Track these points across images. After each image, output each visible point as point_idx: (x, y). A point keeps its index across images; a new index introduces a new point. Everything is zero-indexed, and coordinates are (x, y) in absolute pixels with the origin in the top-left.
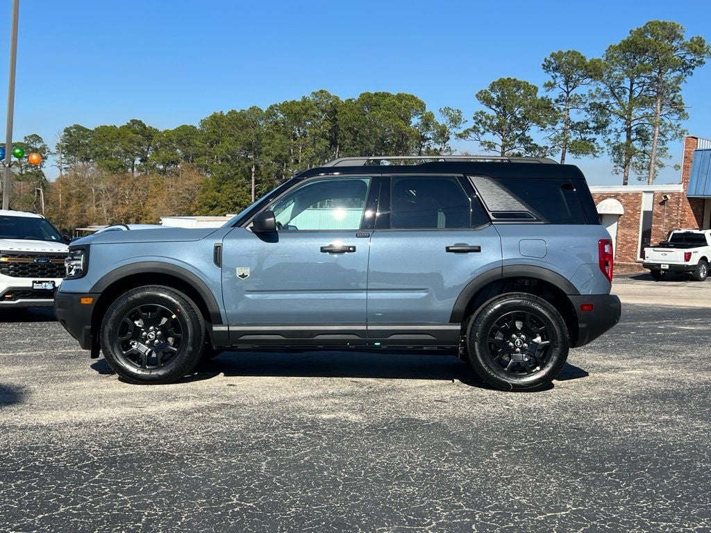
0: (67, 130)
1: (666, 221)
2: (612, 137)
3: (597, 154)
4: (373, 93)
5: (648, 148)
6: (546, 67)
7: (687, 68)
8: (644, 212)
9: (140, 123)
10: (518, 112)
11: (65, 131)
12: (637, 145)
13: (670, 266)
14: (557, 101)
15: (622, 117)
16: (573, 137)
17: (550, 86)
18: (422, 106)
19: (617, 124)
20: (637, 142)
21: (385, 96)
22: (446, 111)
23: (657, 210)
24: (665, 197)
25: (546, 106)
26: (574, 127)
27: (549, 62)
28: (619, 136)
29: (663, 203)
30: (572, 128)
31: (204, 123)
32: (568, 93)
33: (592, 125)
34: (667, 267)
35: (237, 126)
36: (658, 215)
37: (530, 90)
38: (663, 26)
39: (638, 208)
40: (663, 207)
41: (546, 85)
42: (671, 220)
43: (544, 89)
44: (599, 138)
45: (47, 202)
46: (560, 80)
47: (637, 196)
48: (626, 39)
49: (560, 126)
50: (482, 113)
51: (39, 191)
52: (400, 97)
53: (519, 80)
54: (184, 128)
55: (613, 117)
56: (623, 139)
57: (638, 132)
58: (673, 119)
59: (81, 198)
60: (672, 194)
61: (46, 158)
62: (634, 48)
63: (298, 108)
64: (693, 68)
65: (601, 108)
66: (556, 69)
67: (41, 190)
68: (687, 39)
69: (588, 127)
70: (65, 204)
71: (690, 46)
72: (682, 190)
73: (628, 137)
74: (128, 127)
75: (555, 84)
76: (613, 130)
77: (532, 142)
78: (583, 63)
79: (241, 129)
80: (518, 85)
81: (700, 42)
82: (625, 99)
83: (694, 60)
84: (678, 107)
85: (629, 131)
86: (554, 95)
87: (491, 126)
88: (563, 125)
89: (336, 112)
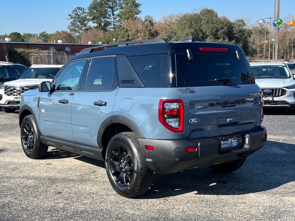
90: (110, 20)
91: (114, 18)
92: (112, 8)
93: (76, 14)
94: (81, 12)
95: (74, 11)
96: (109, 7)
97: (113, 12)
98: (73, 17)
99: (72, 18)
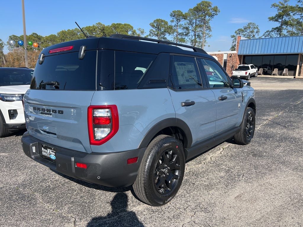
0: (10, 37)
1: (231, 62)
2: (190, 37)
3: (187, 42)
4: (116, 23)
5: (201, 40)
6: (171, 15)
7: (212, 16)
8: (224, 60)
9: (36, 34)
10: (163, 29)
11: (9, 37)
12: (198, 40)
13: (241, 76)
14: (174, 26)
15: (193, 31)
16: (180, 37)
17: (172, 21)
18: (132, 28)
19: (192, 33)
20: (197, 39)
21: (120, 24)
22: (139, 29)
23: (229, 59)
24: (232, 55)
25: (171, 28)
26: (179, 34)
27: (172, 14)
28: (192, 37)
29: (230, 57)
30: (179, 35)
31: (58, 34)
32: (178, 24)
33: (184, 34)
34: (240, 76)
35: (71, 35)
36: (229, 61)
37: (166, 23)
38: (206, 2)
39: (222, 59)
40: (230, 58)
41: (171, 21)
42: (233, 62)
43: (171, 22)
44: (186, 37)
45: (6, 61)
46: (175, 20)
47: (222, 55)
48: (195, 7)
49: (175, 34)
50: (152, 30)
51: (3, 58)
52: (125, 25)
53: (162, 19)
54: (52, 35)
55: (190, 31)
56: (194, 38)
57: (198, 36)
58: (207, 32)
59: (18, 60)
60: (233, 54)
61: (4, 46)
62: (197, 9)
63: (92, 28)
64: (214, 16)
65: (187, 29)
66: (173, 16)
67: (3, 57)
68: (213, 7)
69: (183, 34)
70: (13, 62)
71: (214, 9)
72: (236, 53)
73: (195, 37)
74: (32, 35)
75: (174, 21)
76: (191, 35)
77: (167, 39)
78: (182, 14)
79: (73, 36)
80: (162, 21)
81: (217, 7)
82: (194, 25)
83: (214, 13)
84: (209, 28)
85: (195, 35)
86: (173, 24)
87: (155, 34)
88: (176, 34)
89: (104, 29)
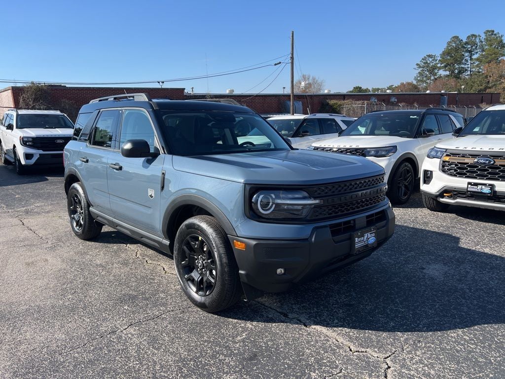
90: (466, 66)
91: (471, 63)
92: (470, 52)
93: (425, 63)
94: (430, 59)
95: (423, 59)
96: (467, 51)
97: (471, 57)
98: (422, 66)
99: (420, 67)
